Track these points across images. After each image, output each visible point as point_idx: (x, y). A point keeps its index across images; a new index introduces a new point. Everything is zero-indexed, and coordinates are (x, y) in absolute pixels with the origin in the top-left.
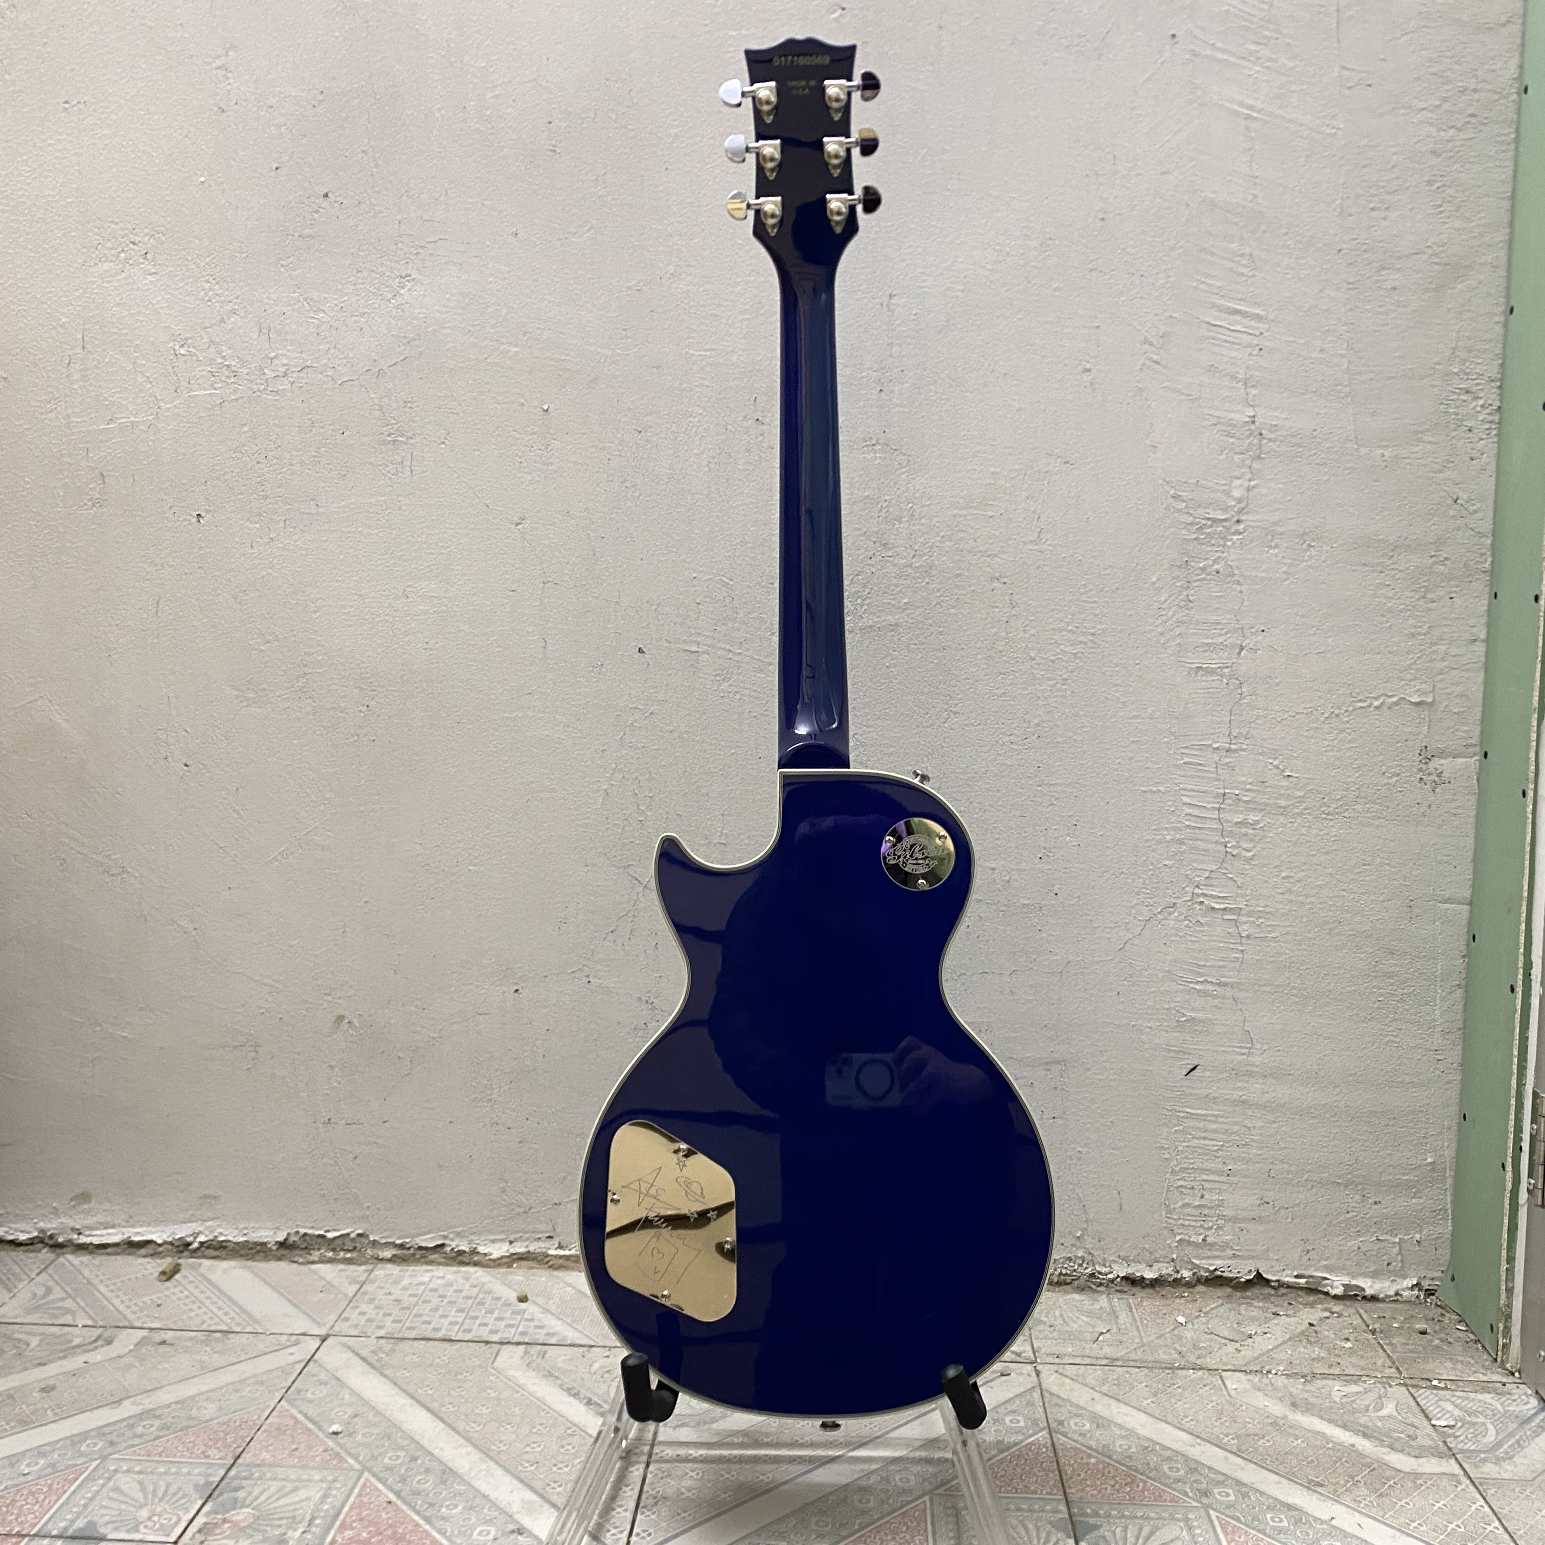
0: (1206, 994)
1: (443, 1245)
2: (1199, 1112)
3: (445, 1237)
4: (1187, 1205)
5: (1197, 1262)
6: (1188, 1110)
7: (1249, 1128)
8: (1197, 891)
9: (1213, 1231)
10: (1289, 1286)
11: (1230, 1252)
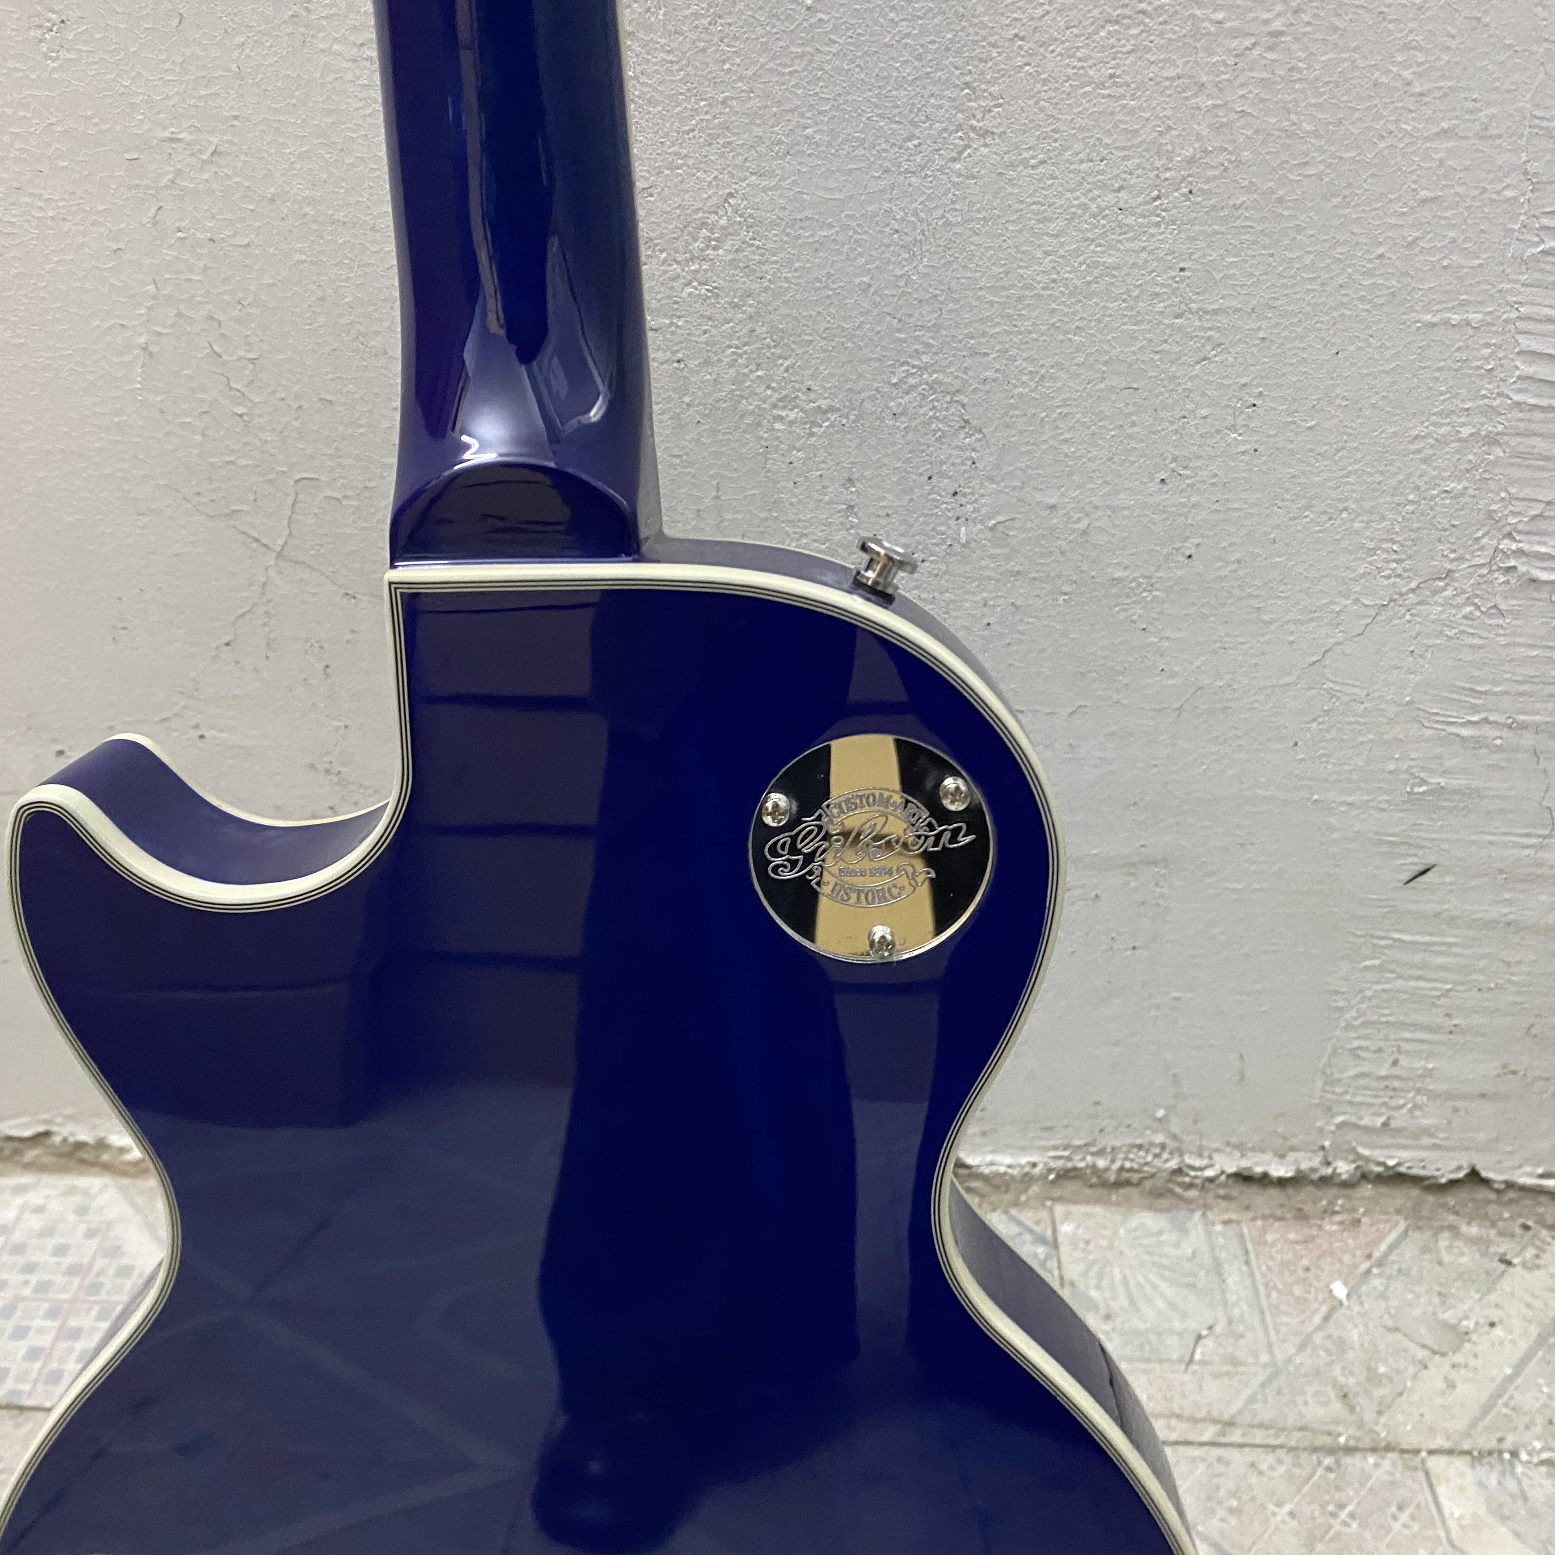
0: (1479, 743)
1: (47, 1134)
2: (1418, 938)
3: (49, 1122)
4: (1363, 1075)
5: (1365, 1152)
6: (1396, 936)
7: (1508, 964)
8: (1505, 544)
9: (1404, 1111)
10: (1523, 1189)
11: (1426, 1141)
